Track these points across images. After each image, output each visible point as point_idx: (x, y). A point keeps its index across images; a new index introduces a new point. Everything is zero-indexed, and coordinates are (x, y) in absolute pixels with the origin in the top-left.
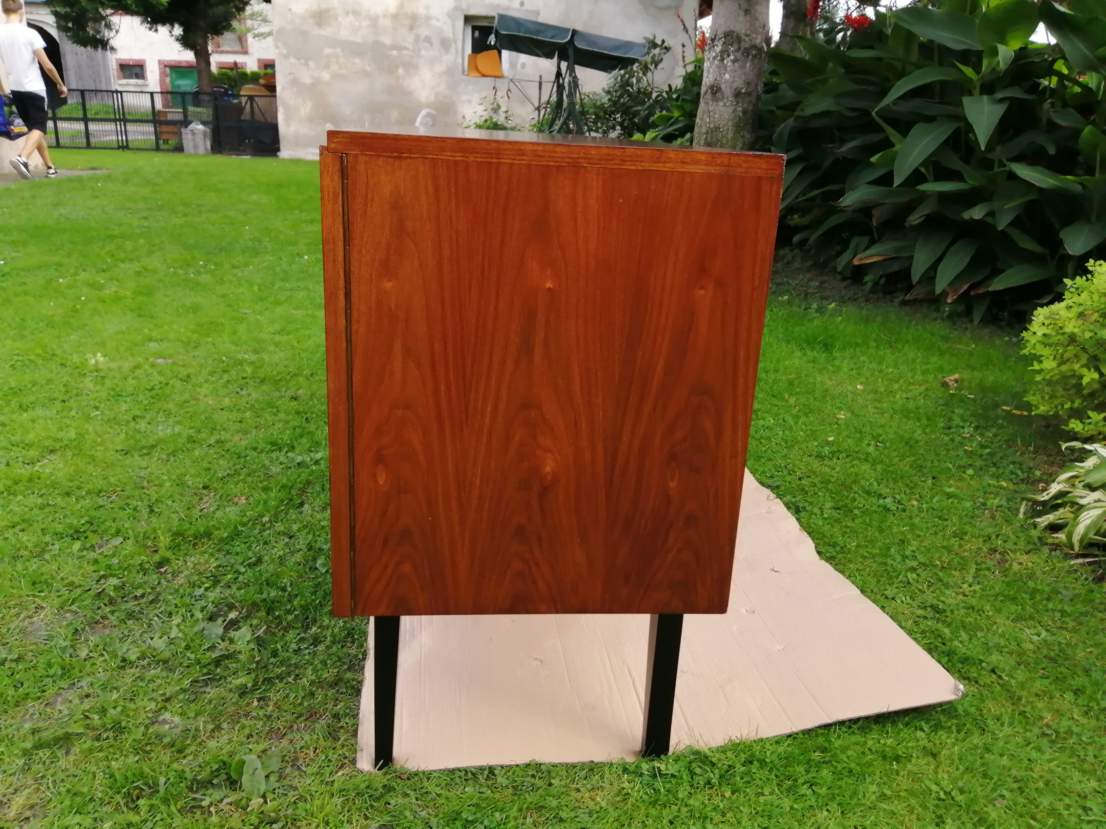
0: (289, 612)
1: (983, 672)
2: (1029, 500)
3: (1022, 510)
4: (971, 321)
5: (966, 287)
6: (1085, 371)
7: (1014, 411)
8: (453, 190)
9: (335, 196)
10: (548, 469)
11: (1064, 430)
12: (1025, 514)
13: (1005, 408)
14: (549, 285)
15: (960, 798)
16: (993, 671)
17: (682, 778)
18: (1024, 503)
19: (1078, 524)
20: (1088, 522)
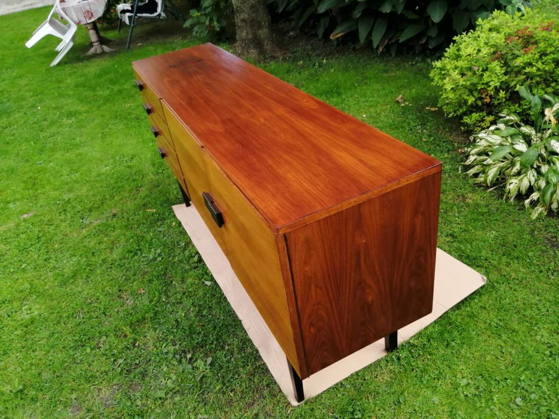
0: (212, 343)
1: (483, 261)
2: (461, 165)
3: (460, 169)
4: (391, 55)
5: (387, 42)
6: (468, 98)
7: (431, 109)
8: (326, 227)
9: (284, 249)
10: (370, 299)
11: (461, 122)
12: (461, 170)
13: (427, 108)
14: (364, 241)
15: (501, 324)
16: (486, 259)
17: (408, 356)
18: (460, 166)
19: (488, 176)
20: (492, 174)
